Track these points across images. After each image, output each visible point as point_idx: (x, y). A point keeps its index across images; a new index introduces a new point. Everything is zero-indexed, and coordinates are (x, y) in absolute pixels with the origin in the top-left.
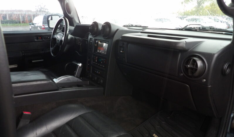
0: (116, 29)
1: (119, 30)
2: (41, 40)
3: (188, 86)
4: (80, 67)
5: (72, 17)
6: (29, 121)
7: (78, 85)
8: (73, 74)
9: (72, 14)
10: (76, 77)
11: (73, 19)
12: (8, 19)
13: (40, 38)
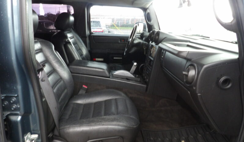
0: (164, 37)
1: (166, 38)
2: (123, 42)
3: (189, 92)
4: (135, 66)
5: (152, 24)
6: (85, 92)
7: (128, 79)
8: (129, 70)
9: (152, 22)
10: (131, 73)
11: (153, 27)
12: (130, 23)
13: (123, 40)
